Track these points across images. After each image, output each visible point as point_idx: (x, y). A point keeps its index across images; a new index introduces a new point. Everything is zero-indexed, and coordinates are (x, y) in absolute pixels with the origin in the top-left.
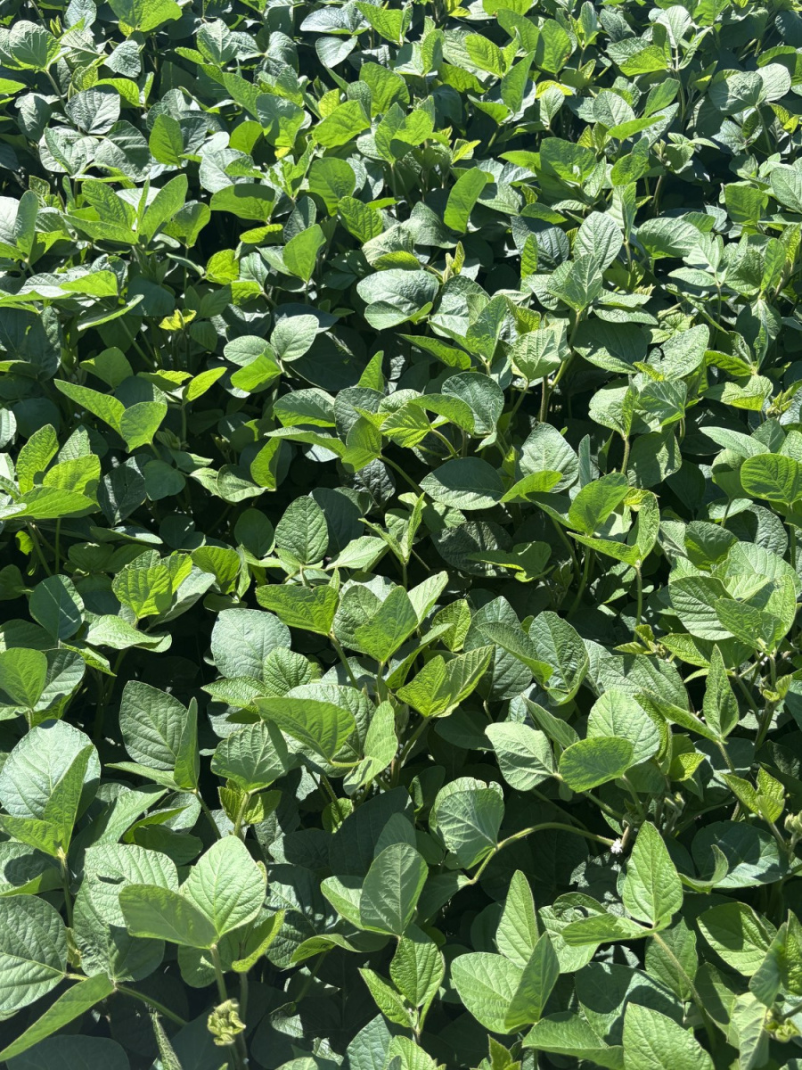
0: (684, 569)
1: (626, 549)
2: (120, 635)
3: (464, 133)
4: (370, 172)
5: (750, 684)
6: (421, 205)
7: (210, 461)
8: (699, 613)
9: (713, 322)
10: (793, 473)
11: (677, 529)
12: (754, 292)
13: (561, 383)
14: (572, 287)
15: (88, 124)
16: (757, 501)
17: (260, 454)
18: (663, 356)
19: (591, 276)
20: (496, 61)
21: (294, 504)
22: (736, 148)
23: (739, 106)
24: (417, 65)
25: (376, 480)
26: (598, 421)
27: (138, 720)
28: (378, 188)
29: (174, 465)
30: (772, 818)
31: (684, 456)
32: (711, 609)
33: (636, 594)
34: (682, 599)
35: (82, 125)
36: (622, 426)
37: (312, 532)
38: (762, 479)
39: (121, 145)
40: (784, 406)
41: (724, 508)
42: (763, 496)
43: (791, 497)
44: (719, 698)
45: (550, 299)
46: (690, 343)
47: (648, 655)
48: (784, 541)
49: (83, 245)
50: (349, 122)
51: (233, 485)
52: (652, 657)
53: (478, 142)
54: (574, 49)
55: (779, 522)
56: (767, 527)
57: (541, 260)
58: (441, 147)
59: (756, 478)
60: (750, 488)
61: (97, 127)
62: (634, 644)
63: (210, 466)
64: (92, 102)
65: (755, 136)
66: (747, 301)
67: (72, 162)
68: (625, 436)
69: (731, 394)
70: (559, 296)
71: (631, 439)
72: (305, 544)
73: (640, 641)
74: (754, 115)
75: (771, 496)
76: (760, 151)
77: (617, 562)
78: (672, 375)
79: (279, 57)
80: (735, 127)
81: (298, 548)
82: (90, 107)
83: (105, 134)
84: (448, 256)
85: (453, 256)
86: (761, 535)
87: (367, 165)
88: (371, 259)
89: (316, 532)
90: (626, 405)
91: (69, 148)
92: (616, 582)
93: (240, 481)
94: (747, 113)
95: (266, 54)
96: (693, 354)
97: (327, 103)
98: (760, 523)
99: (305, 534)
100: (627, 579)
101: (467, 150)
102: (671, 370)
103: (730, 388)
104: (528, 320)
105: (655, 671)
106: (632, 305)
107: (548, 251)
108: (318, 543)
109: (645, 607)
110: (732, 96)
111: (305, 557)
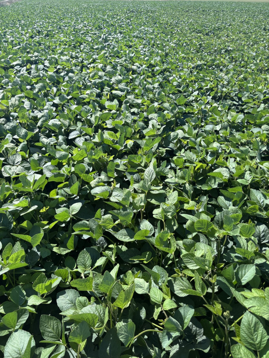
0: (184, 252)
1: (170, 249)
2: (37, 301)
3: (110, 154)
4: (88, 166)
5: (207, 280)
6: (103, 172)
7: (56, 245)
8: (190, 262)
9: (178, 189)
10: (206, 223)
11: (180, 242)
12: (185, 182)
13: (145, 210)
14: (144, 186)
15: (14, 163)
16: (199, 232)
17: (69, 241)
18: (168, 200)
19: (148, 183)
20: (115, 137)
21: (81, 253)
22: (175, 149)
23: (174, 139)
24: (97, 140)
25: (102, 242)
26: (156, 218)
27: (45, 327)
28: (91, 169)
29: (47, 248)
30: (220, 314)
31: (178, 223)
32: (193, 261)
33: (174, 261)
34: (185, 260)
35: (12, 164)
36: (162, 218)
37: (87, 259)
38: (199, 226)
39: (23, 167)
40: (199, 207)
41: (191, 235)
42: (200, 231)
43: (207, 230)
44: (200, 284)
45: (139, 190)
46: (174, 195)
47: (180, 277)
48: (207, 241)
49: (16, 194)
50: (82, 155)
51: (63, 250)
52: (181, 277)
53: (114, 156)
54: (133, 132)
55: (205, 236)
56: (202, 238)
57: (134, 181)
58: (105, 158)
59: (198, 226)
60: (197, 229)
61: (16, 164)
62: (176, 275)
63: (56, 246)
64: (14, 158)
65: (178, 146)
66: (184, 184)
67: (11, 173)
68: (163, 220)
69: (186, 206)
70: (141, 189)
71: (165, 221)
72: (85, 263)
73: (177, 274)
74: (177, 141)
75: (202, 230)
76: (180, 149)
77: (168, 253)
78: (171, 204)
79: (62, 141)
80: (173, 144)
81: (84, 265)
82: (13, 159)
83: (19, 165)
84: (112, 183)
85: (113, 183)
86: (201, 241)
87: (87, 164)
88: (93, 186)
89: (88, 259)
90: (162, 213)
91: (10, 170)
92: (169, 259)
93: (64, 249)
94: (175, 141)
95: (59, 141)
96: (175, 198)
97: (75, 151)
98: (200, 237)
99: (85, 261)
100: (171, 258)
101: (111, 158)
102: (171, 203)
103: (186, 205)
104: (134, 196)
105: (182, 281)
106: (159, 189)
107: (136, 179)
108: (89, 262)
109: (177, 264)
110: (172, 137)
111: (86, 267)
